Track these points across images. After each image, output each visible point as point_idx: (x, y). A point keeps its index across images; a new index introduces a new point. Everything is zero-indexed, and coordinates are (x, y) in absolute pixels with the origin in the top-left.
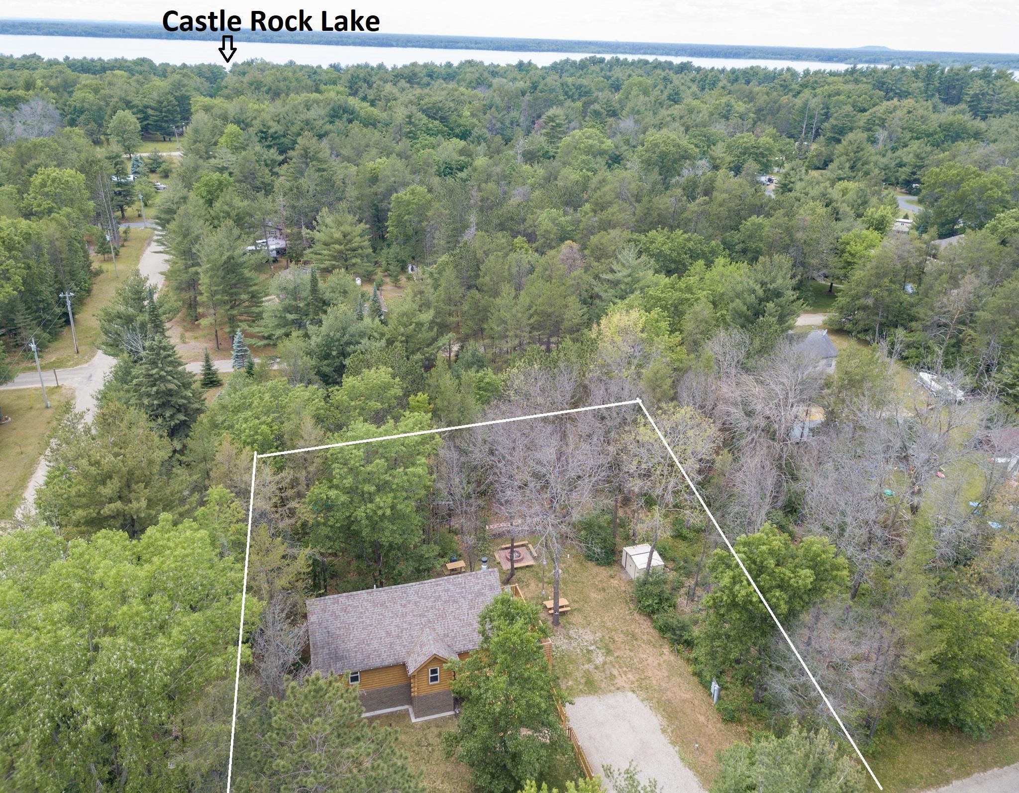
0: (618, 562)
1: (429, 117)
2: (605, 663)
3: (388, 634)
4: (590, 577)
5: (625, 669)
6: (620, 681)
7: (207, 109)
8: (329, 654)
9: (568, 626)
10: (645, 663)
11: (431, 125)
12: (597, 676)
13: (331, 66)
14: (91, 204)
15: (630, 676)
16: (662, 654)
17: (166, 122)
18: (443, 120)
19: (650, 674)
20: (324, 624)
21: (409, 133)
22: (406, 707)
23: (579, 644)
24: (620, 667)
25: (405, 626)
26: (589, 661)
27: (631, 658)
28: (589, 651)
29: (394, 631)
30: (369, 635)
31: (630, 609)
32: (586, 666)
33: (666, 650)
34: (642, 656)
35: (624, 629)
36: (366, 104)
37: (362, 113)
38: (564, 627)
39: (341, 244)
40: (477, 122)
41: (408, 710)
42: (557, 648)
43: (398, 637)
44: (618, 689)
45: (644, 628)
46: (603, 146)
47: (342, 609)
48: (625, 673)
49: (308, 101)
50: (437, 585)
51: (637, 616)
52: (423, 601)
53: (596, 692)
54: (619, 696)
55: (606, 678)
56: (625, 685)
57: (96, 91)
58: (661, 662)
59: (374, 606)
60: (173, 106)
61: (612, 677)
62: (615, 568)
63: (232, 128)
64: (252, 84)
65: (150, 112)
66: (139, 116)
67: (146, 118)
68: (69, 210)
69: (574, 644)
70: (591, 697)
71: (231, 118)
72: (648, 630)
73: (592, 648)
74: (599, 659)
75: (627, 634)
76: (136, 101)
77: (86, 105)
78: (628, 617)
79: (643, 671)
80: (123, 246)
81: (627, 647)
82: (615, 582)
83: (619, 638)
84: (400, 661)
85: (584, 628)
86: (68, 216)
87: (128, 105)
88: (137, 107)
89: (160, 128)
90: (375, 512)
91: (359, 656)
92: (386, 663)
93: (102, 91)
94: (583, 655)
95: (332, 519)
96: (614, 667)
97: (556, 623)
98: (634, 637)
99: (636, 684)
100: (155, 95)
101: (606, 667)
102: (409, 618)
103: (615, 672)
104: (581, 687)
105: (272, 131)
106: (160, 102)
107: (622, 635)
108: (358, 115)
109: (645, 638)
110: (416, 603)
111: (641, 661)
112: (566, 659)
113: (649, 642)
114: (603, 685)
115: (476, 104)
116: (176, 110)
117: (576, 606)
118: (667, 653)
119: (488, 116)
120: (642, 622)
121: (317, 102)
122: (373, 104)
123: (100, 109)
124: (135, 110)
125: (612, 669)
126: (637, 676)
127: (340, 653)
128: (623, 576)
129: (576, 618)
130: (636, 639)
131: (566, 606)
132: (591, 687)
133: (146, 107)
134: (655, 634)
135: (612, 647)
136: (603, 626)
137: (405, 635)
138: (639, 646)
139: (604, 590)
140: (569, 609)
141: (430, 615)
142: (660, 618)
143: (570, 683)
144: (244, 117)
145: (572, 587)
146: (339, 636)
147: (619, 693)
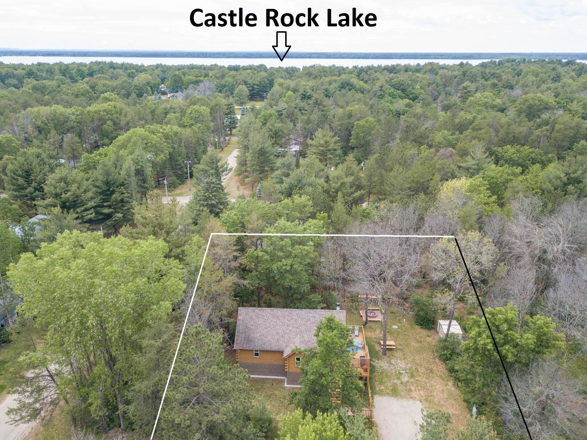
0: (435, 329)
1: (396, 89)
2: (408, 382)
3: (278, 334)
4: (415, 334)
5: (419, 388)
6: (414, 394)
7: (281, 85)
8: (245, 338)
9: (391, 357)
10: (434, 388)
11: (395, 93)
12: (400, 388)
13: (354, 67)
14: (212, 124)
15: (422, 393)
16: (448, 385)
17: (262, 91)
18: (403, 90)
19: (435, 394)
20: (245, 322)
21: (380, 95)
22: (284, 378)
23: (395, 368)
24: (417, 386)
25: (287, 331)
26: (399, 378)
27: (426, 383)
28: (400, 373)
29: (281, 333)
30: (267, 332)
31: (434, 356)
32: (396, 381)
33: (450, 384)
34: (433, 383)
35: (427, 366)
36: (361, 82)
37: (357, 86)
38: (389, 357)
39: (323, 146)
40: (423, 92)
41: (284, 379)
42: (380, 367)
43: (282, 336)
44: (411, 398)
45: (440, 368)
46: (494, 103)
47: (256, 316)
48: (419, 390)
49: (331, 80)
50: (309, 313)
51: (437, 361)
52: (300, 320)
53: (397, 396)
54: (411, 402)
55: (406, 390)
56: (416, 397)
57: (234, 77)
58: (445, 389)
59: (273, 318)
60: (266, 84)
61: (410, 390)
62: (433, 332)
63: (290, 93)
64: (307, 74)
65: (256, 87)
66: (250, 88)
67: (253, 90)
68: (200, 125)
69: (392, 367)
70: (393, 398)
71: (291, 88)
72: (442, 370)
73: (402, 372)
74: (405, 378)
75: (427, 369)
76: (250, 82)
77: (227, 83)
78: (431, 360)
79: (431, 392)
80: (226, 146)
81: (425, 376)
82: (429, 339)
83: (422, 370)
84: (281, 350)
85: (401, 360)
86: (199, 128)
87: (246, 83)
88: (250, 84)
89: (259, 95)
90: (281, 267)
91: (260, 342)
92: (273, 349)
93: (236, 78)
94: (396, 375)
95: (260, 268)
96: (413, 385)
97: (384, 354)
98: (432, 371)
99: (424, 398)
100: (259, 79)
101: (408, 384)
102: (290, 328)
103: (413, 388)
104: (388, 391)
105: (308, 94)
106: (260, 82)
107: (424, 369)
108: (355, 87)
109: (438, 373)
110: (295, 320)
111: (432, 386)
112: (384, 374)
113: (441, 377)
114: (403, 393)
115: (424, 82)
116: (267, 86)
117: (400, 347)
118: (450, 385)
119: (430, 88)
120: (440, 364)
121: (335, 81)
122: (366, 82)
123: (233, 85)
124: (248, 86)
125: (412, 386)
126: (426, 393)
127: (250, 338)
128: (436, 337)
129: (398, 354)
130: (432, 373)
131: (393, 346)
132: (395, 392)
133: (254, 85)
134: (446, 373)
135: (415, 374)
136: (414, 361)
137: (286, 336)
138: (433, 377)
139: (421, 342)
140: (395, 347)
141: (302, 328)
142: (450, 364)
143: (382, 387)
144: (297, 88)
145: (401, 337)
146: (251, 329)
147: (412, 400)
